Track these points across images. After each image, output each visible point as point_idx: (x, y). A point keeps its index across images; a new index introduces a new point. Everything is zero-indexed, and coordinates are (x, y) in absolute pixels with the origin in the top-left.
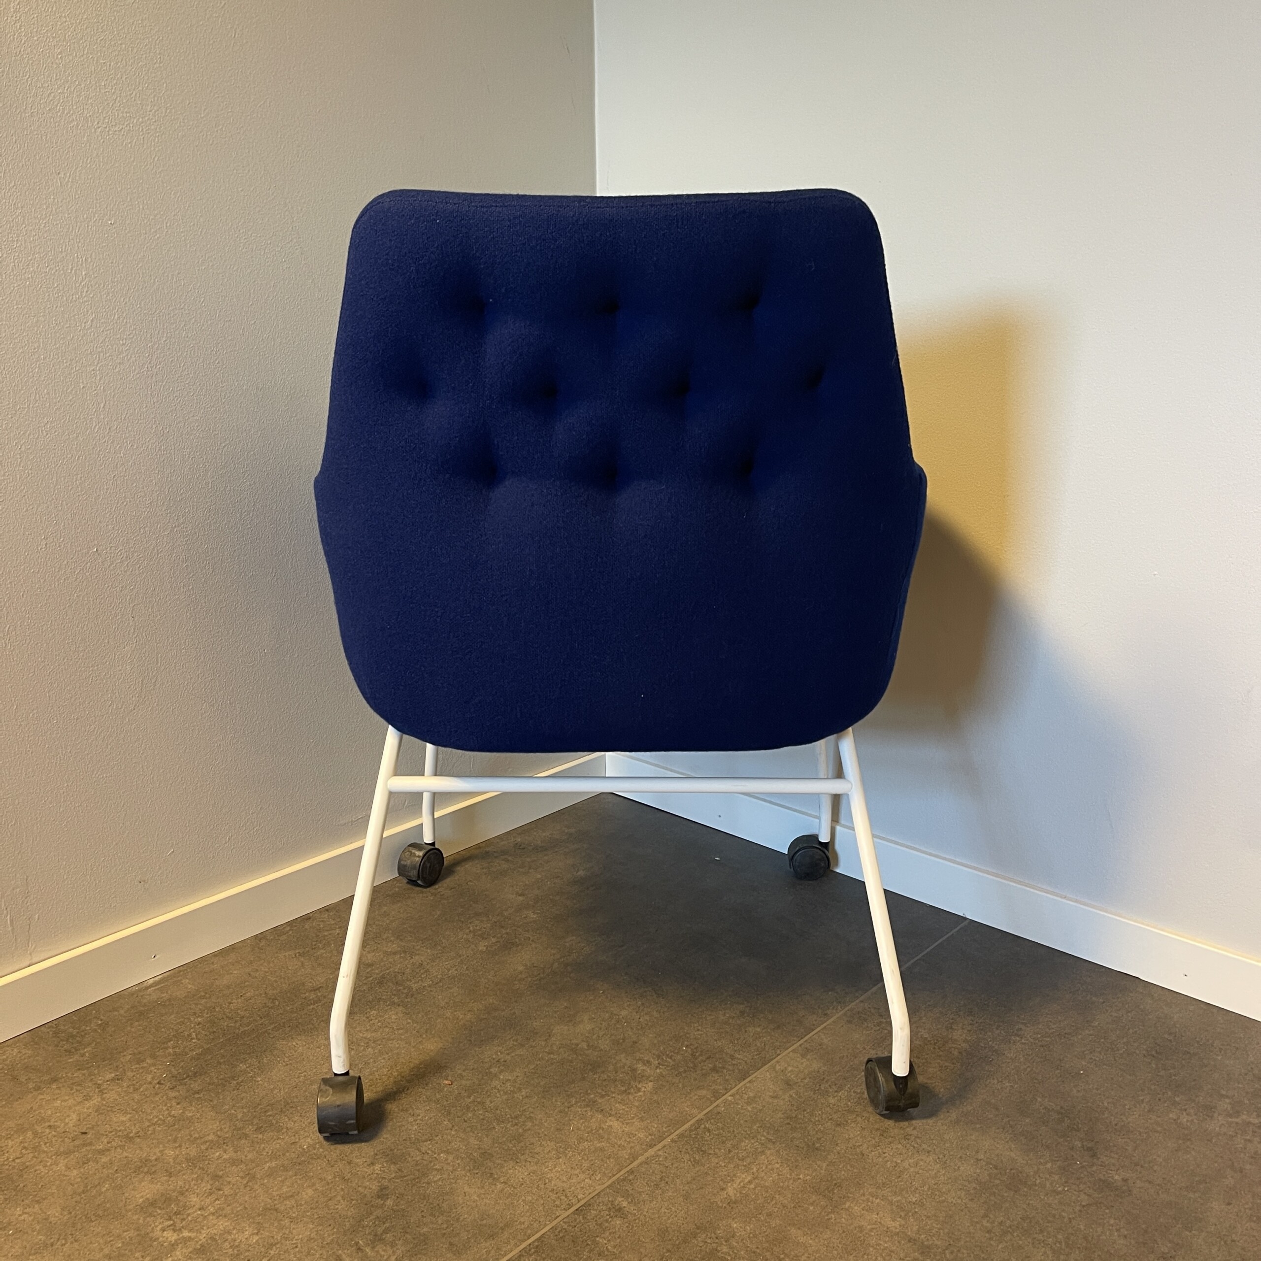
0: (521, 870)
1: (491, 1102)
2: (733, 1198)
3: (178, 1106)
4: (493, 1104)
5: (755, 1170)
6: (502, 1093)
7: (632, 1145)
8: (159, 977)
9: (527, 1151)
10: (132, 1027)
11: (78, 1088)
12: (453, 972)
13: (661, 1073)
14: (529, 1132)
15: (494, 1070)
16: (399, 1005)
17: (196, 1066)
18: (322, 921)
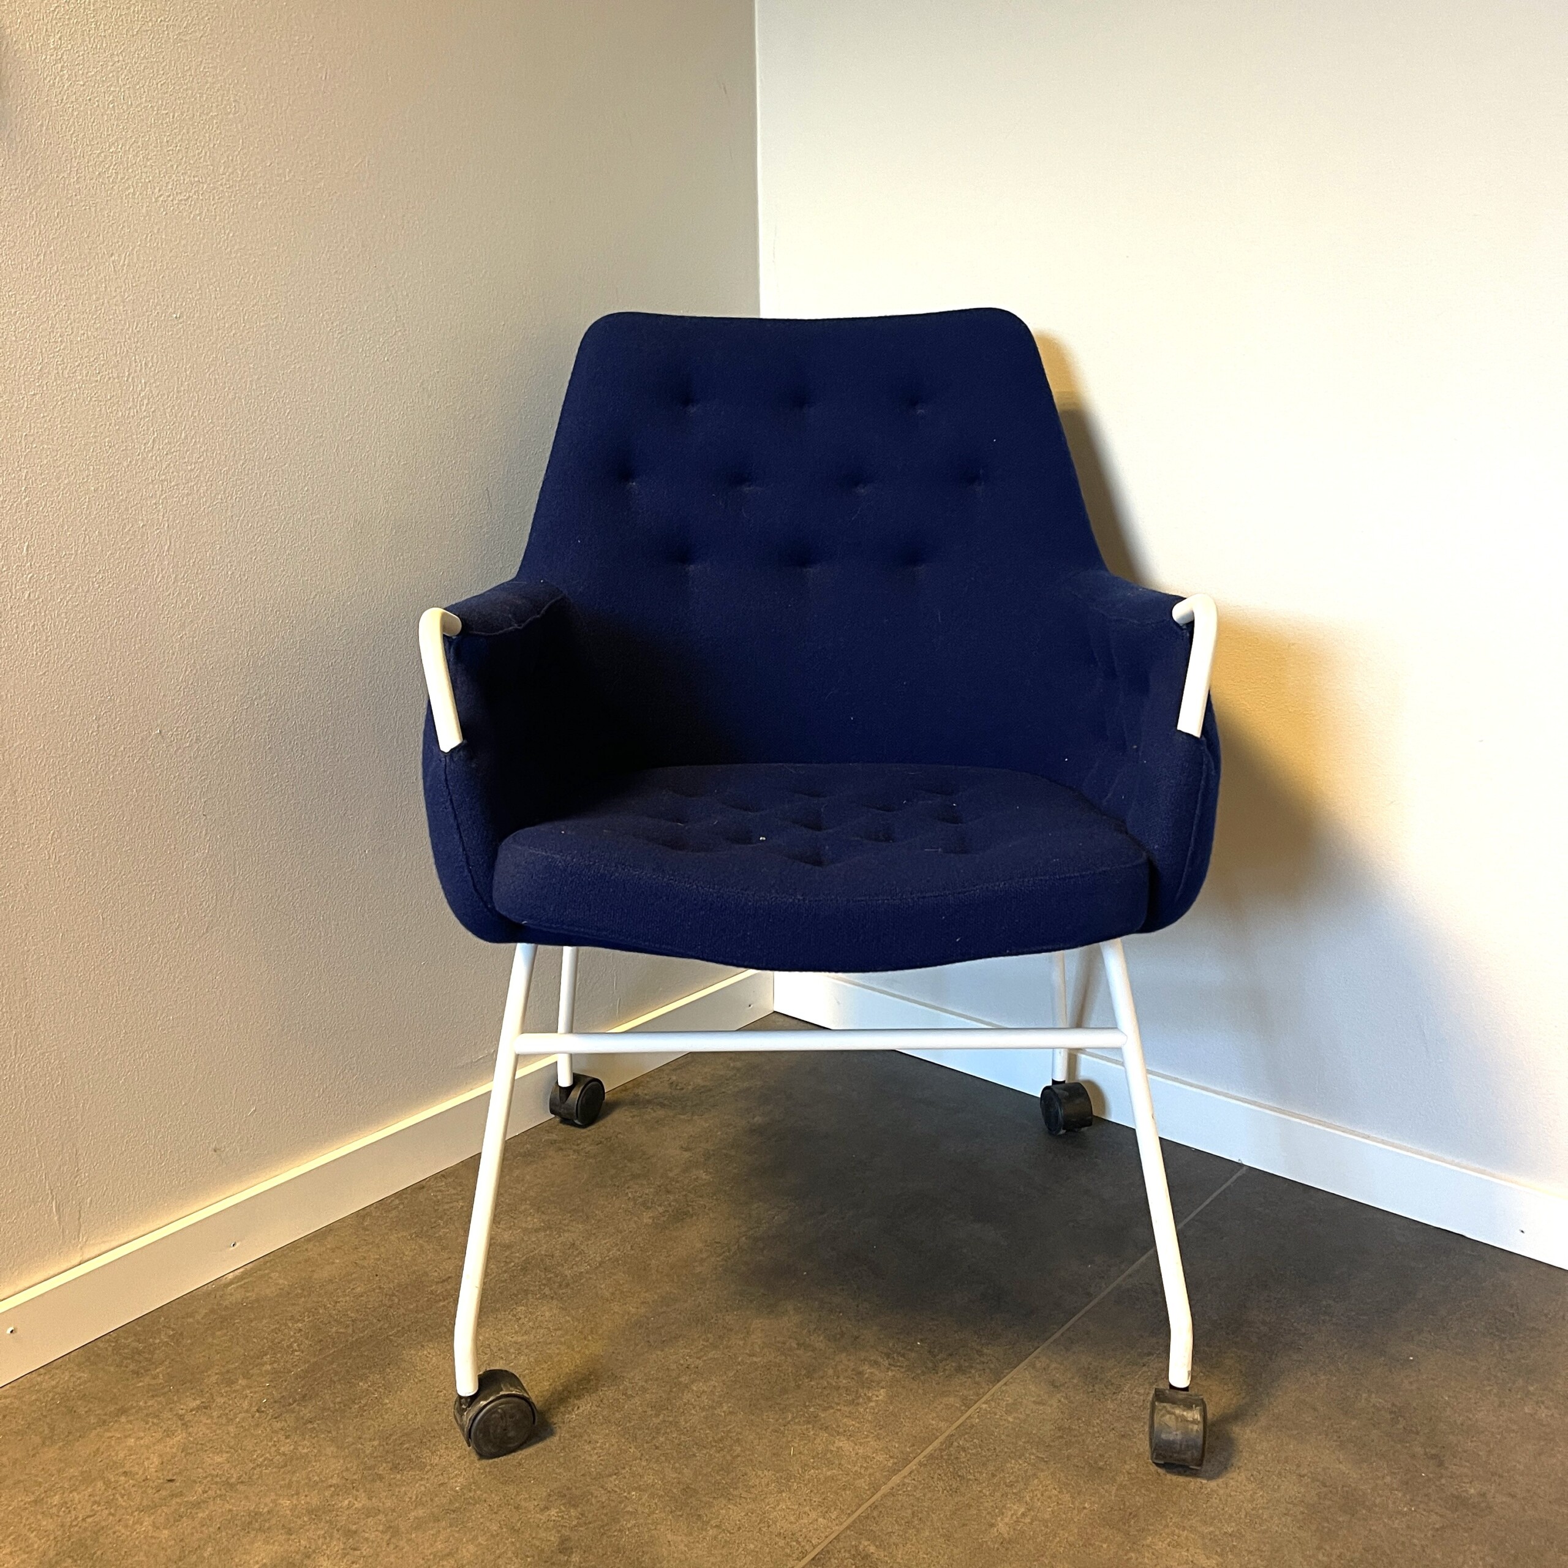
0: (682, 1117)
1: (686, 1423)
2: (1006, 1536)
3: (288, 1441)
4: (688, 1424)
5: (1028, 1499)
6: (698, 1408)
7: (871, 1471)
8: (241, 1270)
9: (740, 1485)
10: (214, 1339)
11: (155, 1421)
12: (614, 1252)
13: (894, 1376)
14: (739, 1458)
15: (684, 1379)
16: (552, 1298)
17: (303, 1386)
18: (440, 1191)
